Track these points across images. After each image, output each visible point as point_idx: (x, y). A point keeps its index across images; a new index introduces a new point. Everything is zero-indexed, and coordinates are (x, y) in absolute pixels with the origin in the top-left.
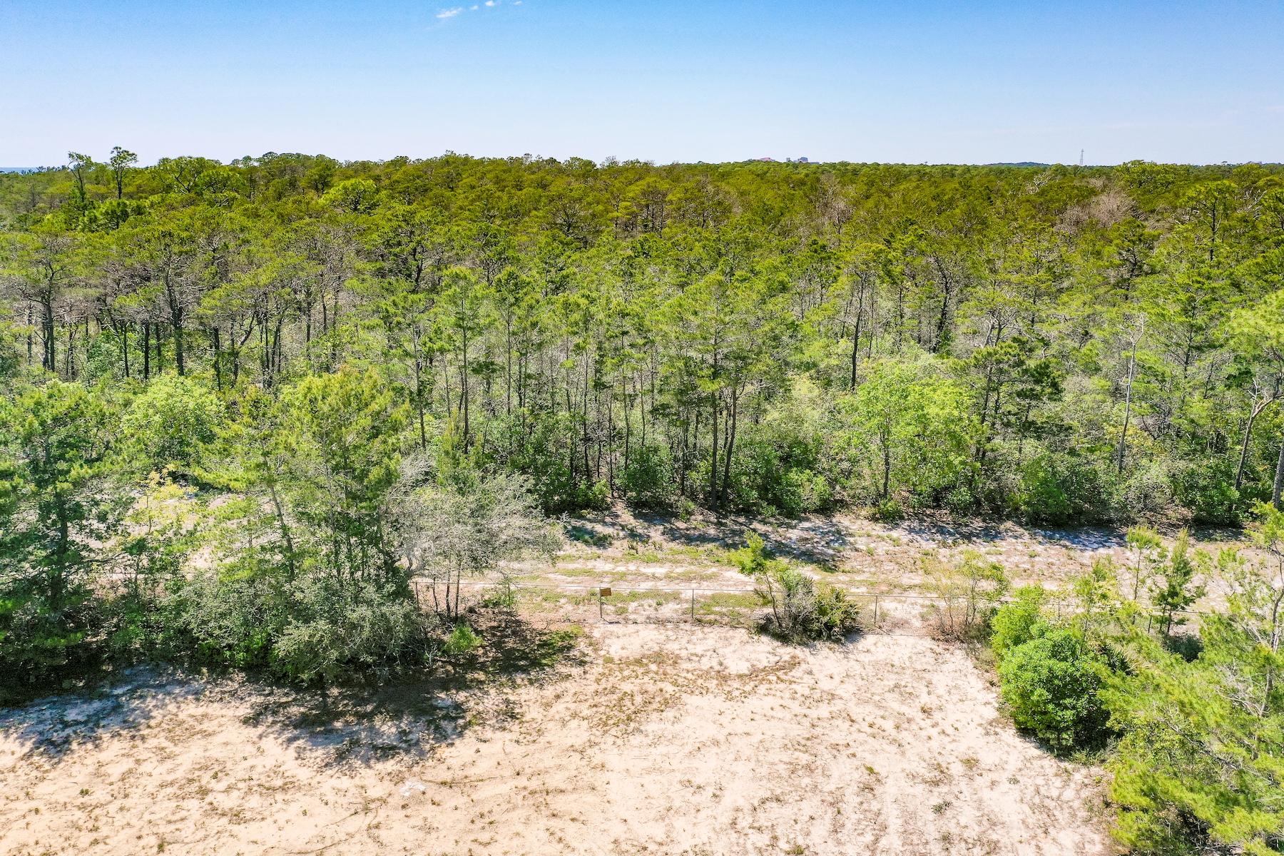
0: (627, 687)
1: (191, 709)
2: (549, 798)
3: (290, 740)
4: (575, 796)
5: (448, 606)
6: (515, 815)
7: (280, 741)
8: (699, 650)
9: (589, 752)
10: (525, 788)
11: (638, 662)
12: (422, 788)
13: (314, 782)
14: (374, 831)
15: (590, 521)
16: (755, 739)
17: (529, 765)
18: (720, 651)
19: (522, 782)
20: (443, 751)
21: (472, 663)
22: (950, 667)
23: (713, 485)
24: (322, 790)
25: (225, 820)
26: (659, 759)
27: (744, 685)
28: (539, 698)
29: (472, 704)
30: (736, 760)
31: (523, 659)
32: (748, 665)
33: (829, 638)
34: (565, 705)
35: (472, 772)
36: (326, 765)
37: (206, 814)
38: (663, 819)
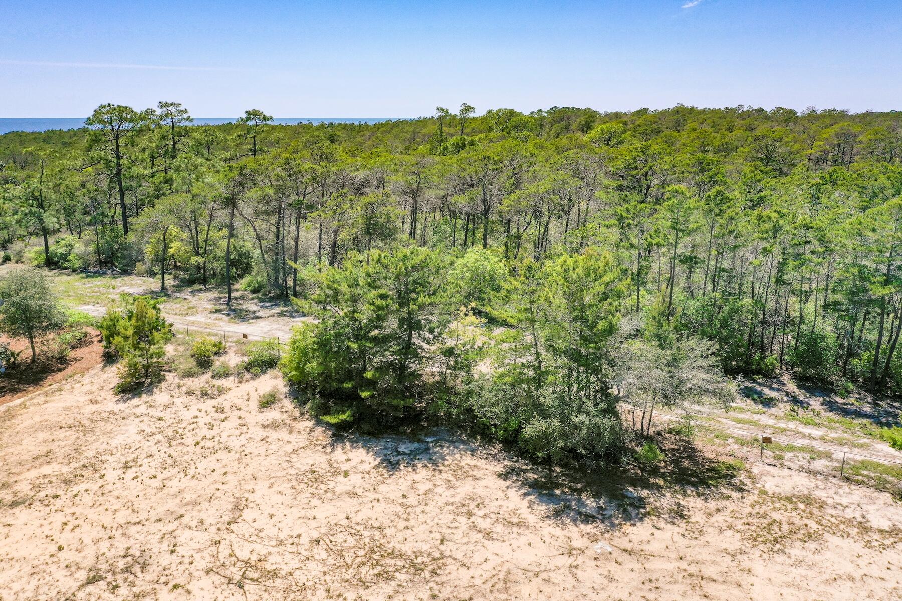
0: (776, 516)
1: (468, 460)
2: (703, 583)
3: (525, 495)
4: (724, 587)
5: (642, 428)
6: (676, 587)
7: (519, 493)
8: (844, 501)
9: (739, 557)
10: (685, 570)
11: (789, 499)
12: (610, 549)
13: (538, 526)
14: (573, 569)
15: (760, 384)
16: (891, 585)
17: (690, 554)
18: (864, 507)
19: (684, 565)
20: (627, 528)
21: (655, 472)
23: (873, 372)
24: (542, 533)
25: (480, 535)
26: (798, 579)
27: (884, 539)
28: (703, 507)
29: (652, 500)
30: (869, 597)
31: (694, 477)
32: (890, 524)
34: (724, 518)
35: (646, 547)
36: (547, 517)
37: (470, 529)
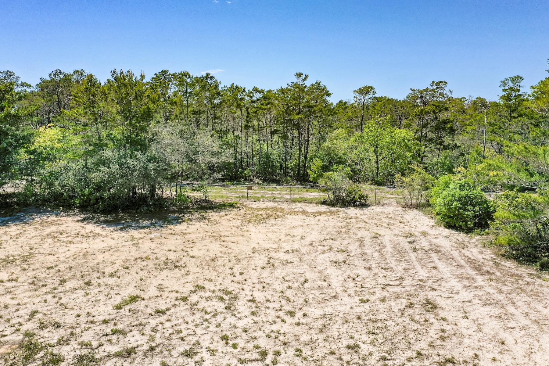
0: (259, 213)
1: (53, 218)
2: (221, 238)
3: (98, 226)
4: (234, 237)
6: (205, 241)
7: (94, 225)
8: (293, 207)
9: (241, 227)
11: (265, 209)
12: (160, 235)
13: (108, 235)
14: (136, 245)
16: (321, 226)
17: (212, 230)
18: (303, 208)
19: (209, 234)
20: (171, 227)
21: (187, 208)
22: (412, 214)
24: (112, 236)
25: (63, 243)
26: (274, 230)
27: (315, 214)
28: (218, 215)
29: (186, 217)
30: (312, 230)
31: (211, 207)
32: (316, 211)
33: (354, 206)
34: (230, 217)
35: (184, 231)
36: (115, 231)
37: (55, 242)
38: (277, 243)
